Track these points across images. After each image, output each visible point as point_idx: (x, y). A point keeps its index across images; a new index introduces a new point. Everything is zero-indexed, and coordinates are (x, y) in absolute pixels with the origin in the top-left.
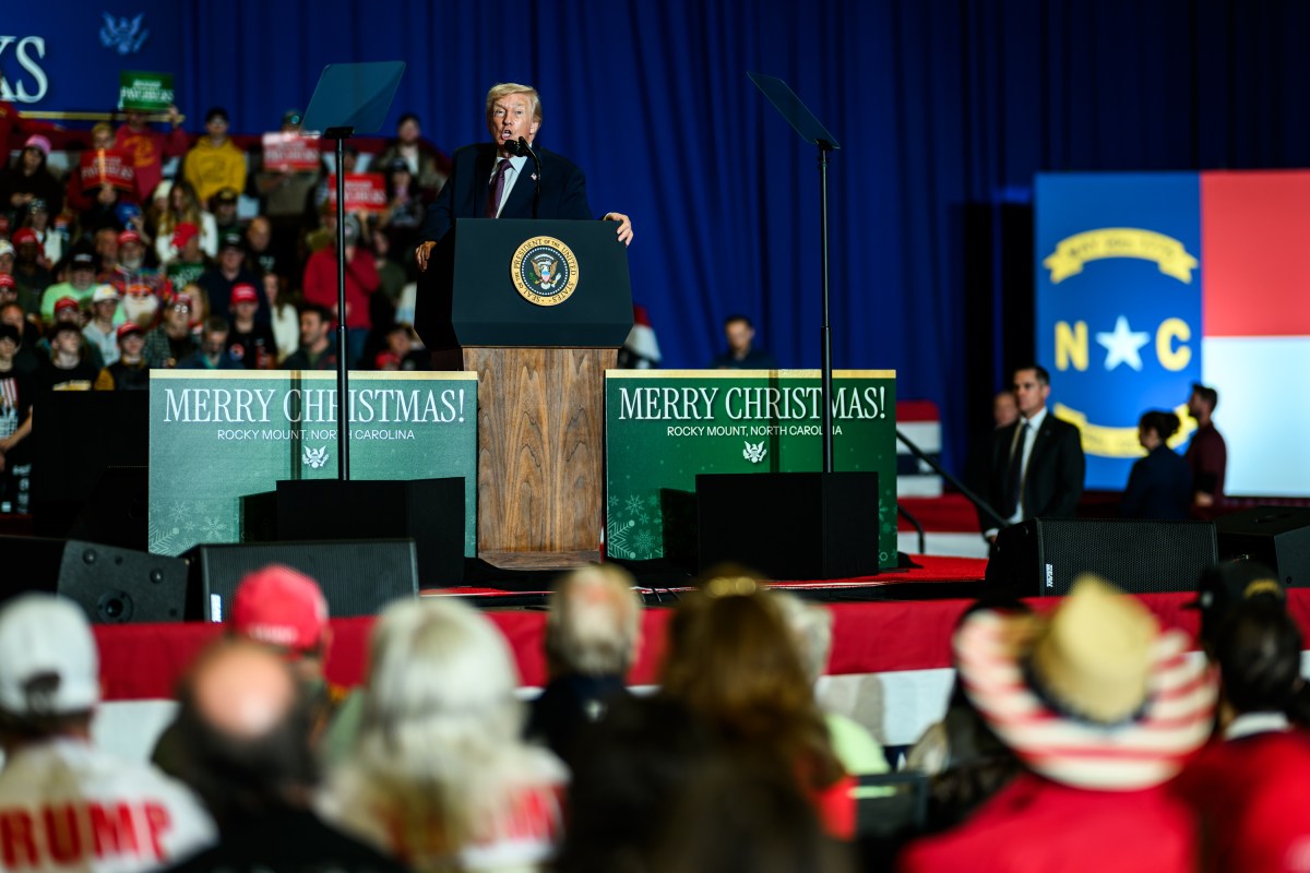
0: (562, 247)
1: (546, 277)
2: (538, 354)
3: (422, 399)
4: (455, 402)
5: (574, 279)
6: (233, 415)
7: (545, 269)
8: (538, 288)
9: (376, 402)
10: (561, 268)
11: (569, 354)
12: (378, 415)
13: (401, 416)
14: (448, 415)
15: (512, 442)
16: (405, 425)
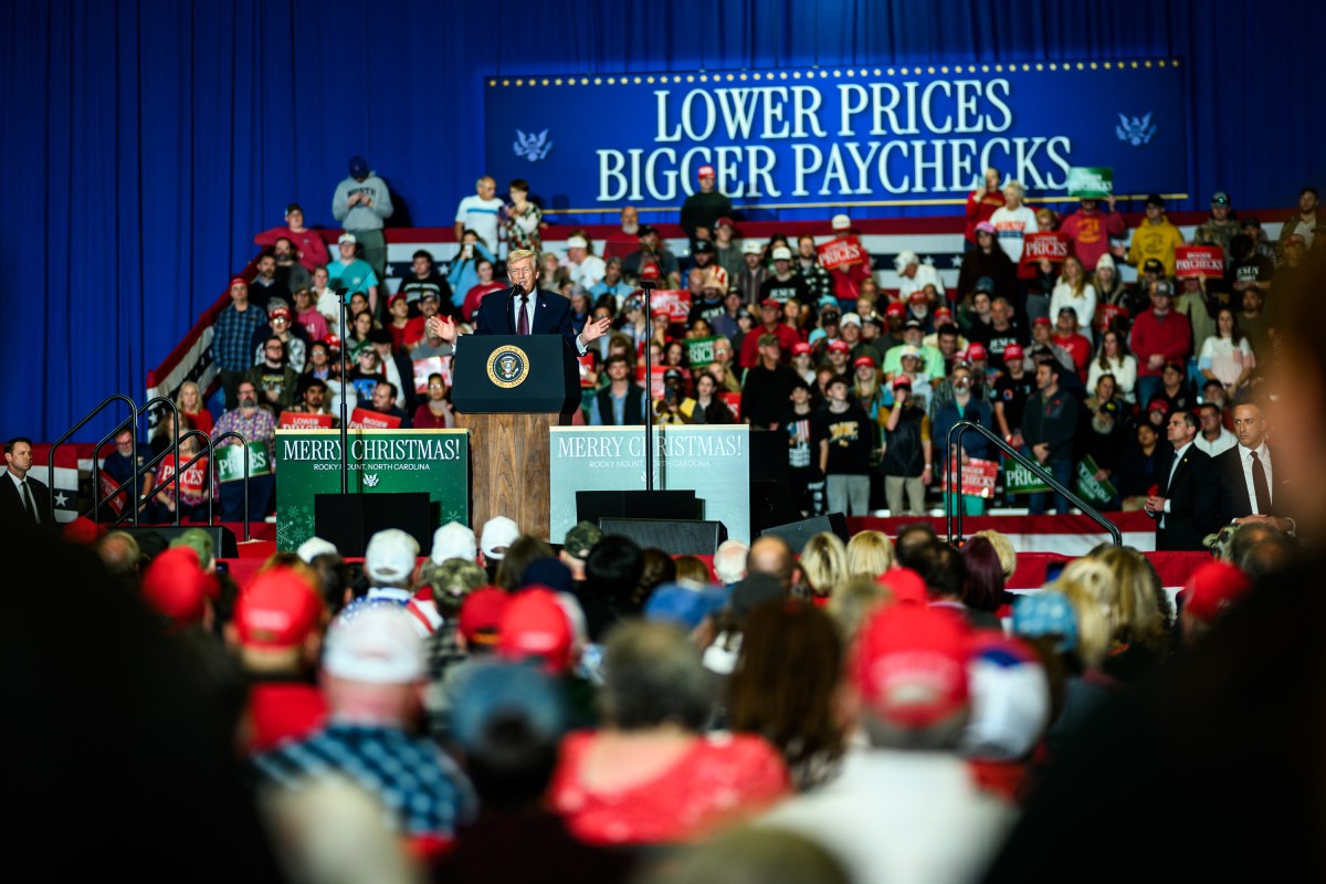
0: (520, 352)
1: (508, 371)
2: (508, 417)
4: (454, 448)
5: (526, 371)
6: (323, 456)
7: (508, 366)
8: (504, 377)
9: (406, 448)
10: (519, 364)
11: (528, 417)
12: (407, 455)
13: (421, 456)
14: (450, 455)
15: (493, 472)
16: (424, 461)
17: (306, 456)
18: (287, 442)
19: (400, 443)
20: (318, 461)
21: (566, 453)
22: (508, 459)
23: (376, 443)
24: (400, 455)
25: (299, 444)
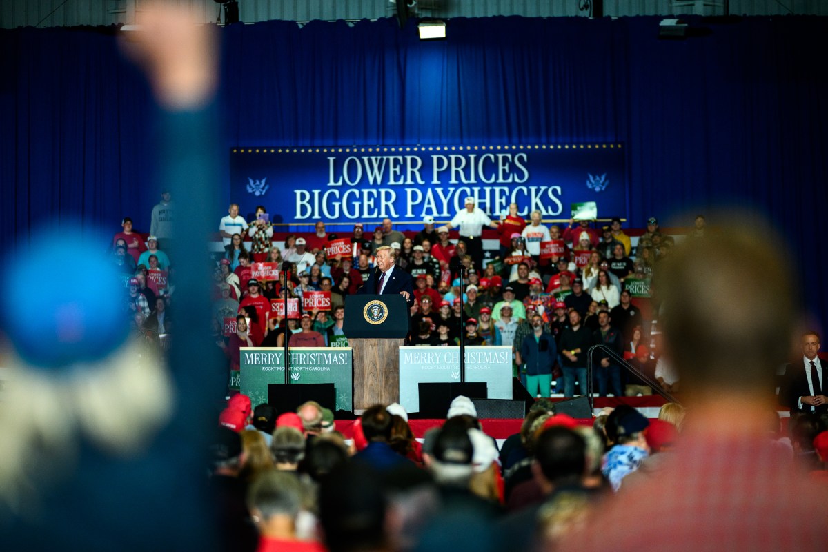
0: (382, 304)
1: (376, 315)
2: (375, 341)
3: (332, 356)
4: (344, 358)
5: (386, 315)
6: (268, 362)
7: (376, 312)
8: (373, 318)
9: (316, 358)
10: (382, 311)
12: (317, 362)
13: (325, 362)
14: (341, 362)
15: (366, 372)
16: (327, 366)
17: (257, 362)
18: (247, 355)
19: (313, 356)
20: (265, 365)
21: (408, 360)
22: (375, 364)
23: (299, 355)
24: (313, 362)
25: (254, 356)
